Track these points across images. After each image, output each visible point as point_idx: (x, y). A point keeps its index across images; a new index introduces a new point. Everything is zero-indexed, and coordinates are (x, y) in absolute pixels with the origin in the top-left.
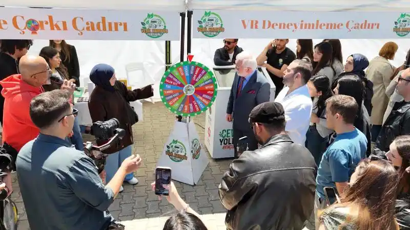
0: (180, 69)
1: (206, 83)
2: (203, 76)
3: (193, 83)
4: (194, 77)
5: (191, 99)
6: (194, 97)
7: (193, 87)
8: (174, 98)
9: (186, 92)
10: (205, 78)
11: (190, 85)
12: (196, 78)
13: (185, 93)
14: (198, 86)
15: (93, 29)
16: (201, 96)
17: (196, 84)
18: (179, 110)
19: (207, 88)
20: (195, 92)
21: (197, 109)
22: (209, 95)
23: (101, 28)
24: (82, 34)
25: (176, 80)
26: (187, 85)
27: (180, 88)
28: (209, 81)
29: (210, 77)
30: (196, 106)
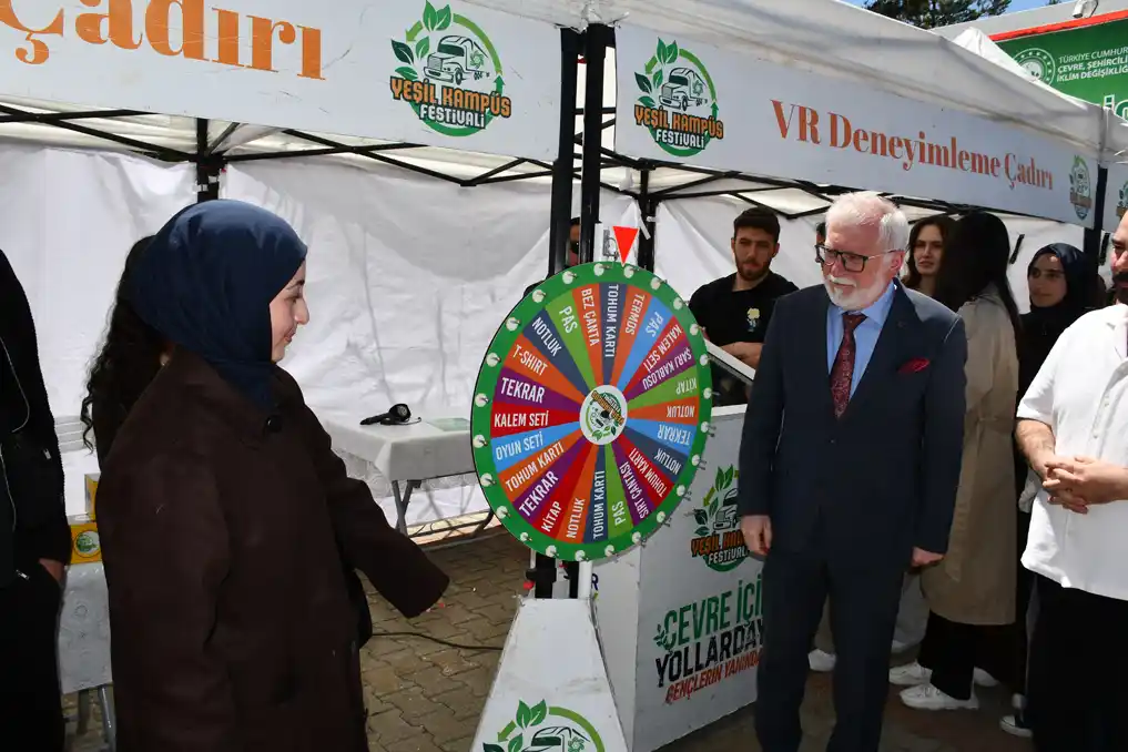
0: (691, 411)
1: (598, 507)
2: (630, 504)
3: (622, 446)
4: (640, 462)
5: (563, 410)
6: (565, 429)
7: (607, 440)
8: (603, 325)
9: (600, 398)
10: (619, 513)
11: (619, 430)
12: (635, 469)
13: (602, 389)
14: (600, 465)
15: (122, 37)
16: (555, 467)
17: (610, 457)
18: (538, 323)
19: (579, 504)
20: (583, 440)
21: (502, 421)
22: (544, 507)
23: (176, 38)
24: (42, 53)
25: (662, 372)
26: (624, 414)
27: (627, 374)
28: (598, 523)
29: (612, 534)
30: (522, 419)
